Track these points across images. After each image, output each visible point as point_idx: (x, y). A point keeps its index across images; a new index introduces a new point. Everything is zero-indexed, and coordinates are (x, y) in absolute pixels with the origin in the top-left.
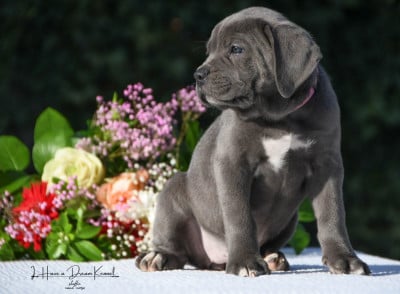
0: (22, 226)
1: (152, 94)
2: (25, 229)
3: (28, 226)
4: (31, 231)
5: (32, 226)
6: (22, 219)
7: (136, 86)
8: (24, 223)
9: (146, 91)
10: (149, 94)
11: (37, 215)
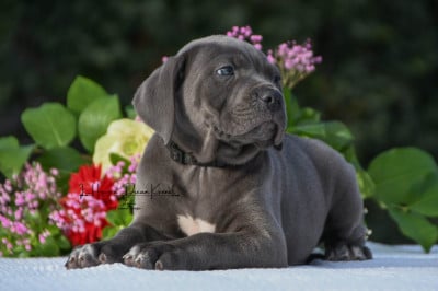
0: (70, 212)
1: (261, 43)
2: (75, 216)
3: (78, 212)
4: (82, 218)
5: (83, 212)
6: (70, 203)
7: (243, 30)
8: (72, 208)
9: (253, 38)
10: (257, 42)
11: (89, 198)
